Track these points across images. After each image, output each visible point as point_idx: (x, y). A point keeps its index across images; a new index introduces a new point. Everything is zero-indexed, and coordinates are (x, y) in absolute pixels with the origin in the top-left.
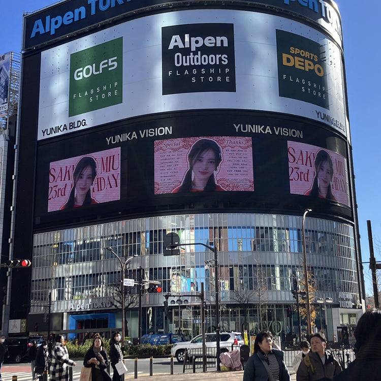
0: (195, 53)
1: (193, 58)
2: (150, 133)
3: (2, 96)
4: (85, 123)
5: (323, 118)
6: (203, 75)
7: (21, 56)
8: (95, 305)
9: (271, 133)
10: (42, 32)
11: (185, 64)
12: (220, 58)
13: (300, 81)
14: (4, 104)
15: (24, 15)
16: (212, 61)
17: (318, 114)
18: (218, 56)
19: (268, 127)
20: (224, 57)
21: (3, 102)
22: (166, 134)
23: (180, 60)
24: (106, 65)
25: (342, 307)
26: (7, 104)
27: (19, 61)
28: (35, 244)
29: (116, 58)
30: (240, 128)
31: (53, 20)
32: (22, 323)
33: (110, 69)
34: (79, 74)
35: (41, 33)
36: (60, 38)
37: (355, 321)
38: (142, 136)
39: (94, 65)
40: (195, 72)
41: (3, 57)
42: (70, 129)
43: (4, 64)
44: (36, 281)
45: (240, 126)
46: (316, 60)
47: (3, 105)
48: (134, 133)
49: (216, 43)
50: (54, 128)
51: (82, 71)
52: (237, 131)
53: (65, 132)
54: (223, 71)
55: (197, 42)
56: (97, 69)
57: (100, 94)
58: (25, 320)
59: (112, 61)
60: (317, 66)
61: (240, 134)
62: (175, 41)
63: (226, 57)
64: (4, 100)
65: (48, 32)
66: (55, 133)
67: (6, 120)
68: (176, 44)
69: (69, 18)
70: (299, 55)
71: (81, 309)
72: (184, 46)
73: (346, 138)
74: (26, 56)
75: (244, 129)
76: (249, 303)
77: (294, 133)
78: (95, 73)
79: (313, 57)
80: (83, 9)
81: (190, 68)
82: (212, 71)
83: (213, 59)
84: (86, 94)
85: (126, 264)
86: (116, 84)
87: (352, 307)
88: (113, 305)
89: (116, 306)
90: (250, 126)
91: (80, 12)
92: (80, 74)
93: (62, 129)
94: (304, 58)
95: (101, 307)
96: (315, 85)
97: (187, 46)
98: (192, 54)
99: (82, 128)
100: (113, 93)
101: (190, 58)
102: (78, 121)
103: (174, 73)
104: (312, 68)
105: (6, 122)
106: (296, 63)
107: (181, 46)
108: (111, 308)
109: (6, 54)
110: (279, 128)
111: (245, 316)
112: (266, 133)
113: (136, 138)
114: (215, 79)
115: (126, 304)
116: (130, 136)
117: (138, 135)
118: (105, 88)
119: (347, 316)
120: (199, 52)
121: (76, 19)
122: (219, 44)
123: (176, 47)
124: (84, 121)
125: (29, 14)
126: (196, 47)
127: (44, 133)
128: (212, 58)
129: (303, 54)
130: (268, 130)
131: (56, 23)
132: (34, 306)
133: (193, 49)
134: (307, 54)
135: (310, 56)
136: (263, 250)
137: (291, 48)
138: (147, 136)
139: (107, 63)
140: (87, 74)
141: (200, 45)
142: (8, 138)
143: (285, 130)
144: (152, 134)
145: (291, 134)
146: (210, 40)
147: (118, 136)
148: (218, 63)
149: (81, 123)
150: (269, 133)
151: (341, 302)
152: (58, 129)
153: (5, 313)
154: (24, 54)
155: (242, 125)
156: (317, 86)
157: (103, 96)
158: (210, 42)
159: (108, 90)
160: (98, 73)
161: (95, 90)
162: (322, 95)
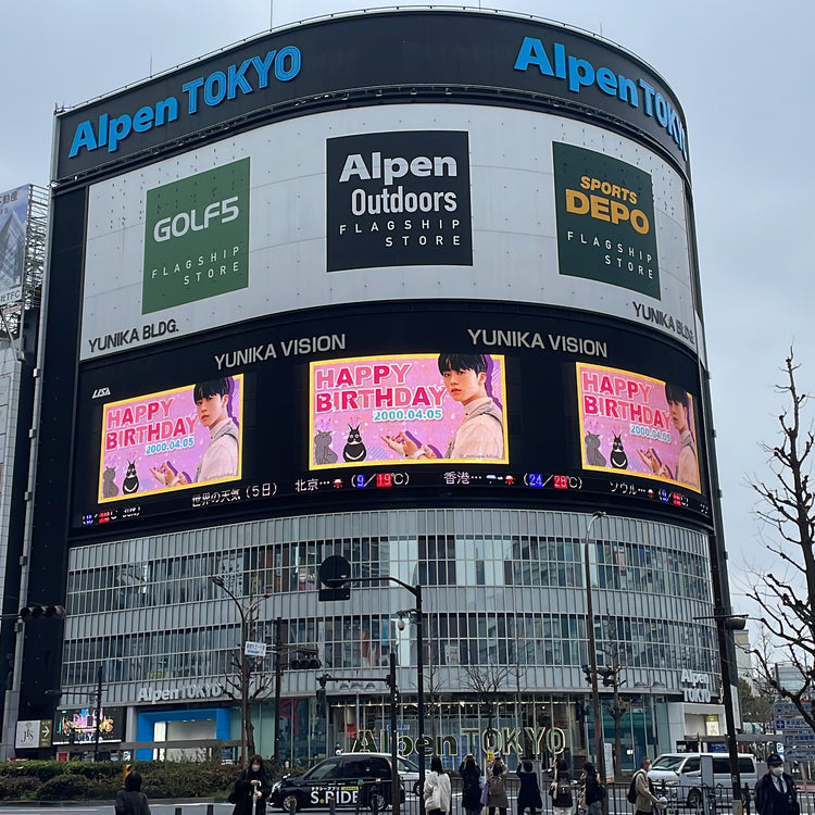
0: (392, 190)
1: (389, 199)
2: (300, 346)
3: (12, 271)
4: (174, 326)
5: (647, 316)
6: (407, 233)
7: (49, 193)
8: (189, 691)
9: (543, 347)
10: (92, 145)
11: (371, 212)
12: (441, 199)
13: (602, 243)
14: (13, 287)
15: (56, 112)
16: (426, 205)
17: (638, 310)
18: (437, 196)
19: (537, 335)
20: (450, 198)
21: (12, 284)
22: (334, 348)
23: (362, 204)
24: (218, 214)
25: (689, 701)
26: (21, 288)
27: (46, 203)
28: (72, 569)
29: (236, 198)
30: (480, 337)
31: (114, 123)
32: (42, 728)
33: (224, 221)
34: (163, 230)
35: (89, 148)
37: (716, 729)
38: (287, 354)
39: (193, 212)
40: (391, 226)
41: (14, 196)
42: (145, 338)
43: (17, 209)
44: (74, 641)
45: (481, 333)
47: (13, 290)
48: (271, 346)
49: (433, 171)
50: (113, 337)
51: (170, 224)
52: (475, 343)
53: (135, 344)
54: (448, 224)
55: (396, 168)
56: (200, 221)
57: (204, 269)
58: (49, 722)
59: (229, 205)
60: (636, 213)
61: (481, 349)
62: (354, 166)
63: (454, 196)
64: (14, 280)
65: (103, 147)
66: (114, 345)
67: (19, 320)
68: (354, 172)
69: (145, 119)
70: (598, 192)
71: (161, 699)
72: (371, 175)
73: (696, 356)
74: (59, 193)
75: (490, 338)
76: (498, 690)
77: (589, 347)
78: (195, 228)
79: (628, 195)
81: (383, 218)
82: (426, 224)
84: (177, 268)
85: (252, 611)
86: (236, 249)
87: (708, 700)
88: (225, 692)
89: (230, 695)
90: (500, 332)
91: (167, 108)
92: (167, 229)
93: (128, 338)
94: (609, 197)
95: (203, 696)
96: (631, 252)
97: (377, 175)
98: (385, 191)
99: (168, 336)
101: (382, 199)
102: (161, 323)
103: (350, 229)
104: (625, 217)
105: (19, 324)
106: (594, 207)
107: (365, 175)
108: (221, 699)
109: (20, 188)
110: (559, 337)
111: (491, 717)
112: (533, 346)
113: (275, 356)
115: (252, 692)
116: (263, 353)
117: (279, 350)
120: (400, 188)
121: (159, 122)
122: (439, 172)
123: (355, 178)
124: (172, 323)
125: (67, 110)
126: (394, 178)
127: (93, 346)
128: (425, 198)
129: (606, 188)
130: (537, 341)
131: (120, 128)
132: (67, 693)
133: (388, 181)
134: (615, 190)
135: (622, 193)
136: (527, 582)
137: (583, 178)
138: (296, 353)
139: (219, 209)
140: (180, 228)
141: (401, 173)
142: (21, 355)
143: (571, 341)
144: (306, 349)
145: (583, 348)
146: (422, 163)
147: (240, 352)
148: (437, 209)
149: (167, 328)
150: (539, 346)
151: (685, 690)
152: (120, 338)
153: (9, 705)
154: (55, 190)
155: (484, 331)
156: (636, 253)
157: (211, 274)
158: (422, 167)
159: (220, 261)
160: (201, 227)
161: (195, 262)
162: (645, 271)
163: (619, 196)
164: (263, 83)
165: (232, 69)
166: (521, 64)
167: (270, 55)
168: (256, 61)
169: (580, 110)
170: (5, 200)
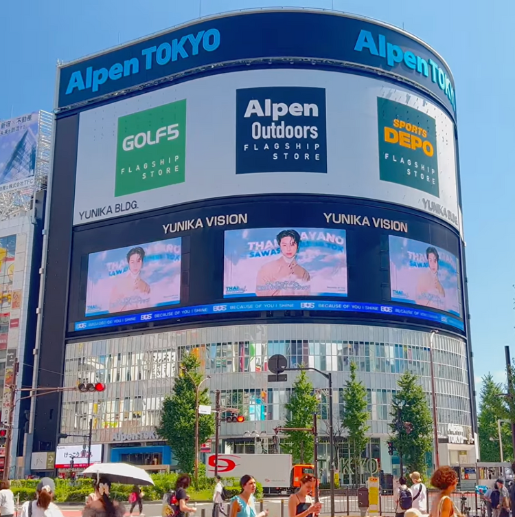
1: (276, 130)
2: (220, 220)
3: (28, 166)
4: (136, 205)
5: (431, 207)
6: (286, 151)
9: (369, 225)
10: (81, 87)
11: (265, 137)
12: (309, 131)
13: (406, 161)
14: (29, 177)
15: (58, 65)
16: (298, 134)
17: (426, 203)
18: (306, 128)
19: (366, 218)
20: (314, 130)
21: (28, 174)
22: (240, 222)
23: (259, 132)
24: (165, 134)
25: (451, 443)
26: (33, 178)
28: (68, 357)
29: (177, 125)
30: (331, 218)
31: (97, 73)
32: (49, 457)
33: (169, 139)
34: (129, 143)
35: (80, 89)
36: (104, 97)
37: (466, 459)
38: (210, 225)
39: (149, 132)
40: (277, 146)
41: (30, 118)
43: (31, 126)
44: (69, 403)
45: (332, 216)
46: (425, 136)
47: (28, 179)
48: (199, 220)
49: (303, 112)
50: (95, 211)
51: (133, 139)
52: (328, 221)
53: (110, 216)
54: (312, 146)
55: (280, 109)
56: (153, 138)
57: (156, 169)
58: (53, 453)
59: (172, 129)
60: (426, 143)
61: (332, 225)
62: (254, 107)
63: (316, 129)
64: (30, 171)
65: (89, 88)
66: (96, 216)
67: (32, 198)
68: (254, 111)
70: (404, 129)
72: (264, 114)
73: (458, 233)
74: (59, 117)
75: (337, 219)
77: (397, 226)
78: (150, 143)
79: (422, 132)
80: (135, 62)
81: (271, 141)
82: (298, 146)
83: (300, 132)
84: (138, 168)
86: (177, 158)
87: (462, 442)
90: (343, 216)
92: (131, 143)
93: (105, 211)
94: (410, 132)
95: (154, 437)
96: (423, 167)
97: (268, 114)
98: (273, 124)
99: (131, 211)
100: (172, 170)
101: (271, 130)
102: (127, 203)
103: (251, 147)
104: (419, 145)
105: (32, 201)
106: (401, 139)
107: (260, 114)
109: (34, 112)
110: (379, 219)
112: (363, 224)
113: (202, 226)
114: (302, 156)
116: (194, 224)
117: (204, 222)
118: (162, 162)
119: (456, 453)
120: (283, 123)
121: (127, 73)
122: (307, 114)
123: (254, 115)
124: (134, 203)
125: (64, 64)
127: (82, 216)
128: (298, 130)
129: (409, 127)
130: (366, 221)
131: (100, 77)
133: (275, 118)
134: (414, 128)
135: (418, 130)
138: (216, 224)
139: (166, 131)
140: (140, 143)
141: (283, 113)
142: (34, 220)
143: (387, 222)
144: (222, 222)
145: (393, 227)
146: (296, 107)
147: (179, 223)
149: (131, 206)
150: (367, 225)
151: (449, 436)
152: (101, 211)
153: (27, 443)
154: (57, 115)
155: (334, 215)
156: (426, 168)
157: (160, 172)
158: (296, 110)
159: (167, 164)
160: (154, 142)
161: (150, 165)
162: (431, 179)
163: (416, 132)
164: (195, 52)
165: (175, 41)
166: (359, 47)
167: (200, 34)
168: (190, 37)
169: (394, 77)
170: (23, 120)
